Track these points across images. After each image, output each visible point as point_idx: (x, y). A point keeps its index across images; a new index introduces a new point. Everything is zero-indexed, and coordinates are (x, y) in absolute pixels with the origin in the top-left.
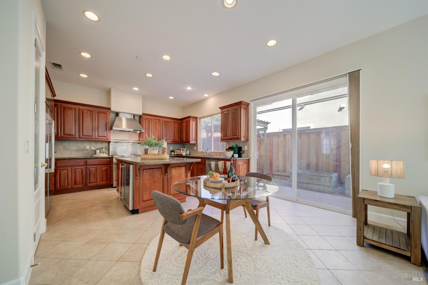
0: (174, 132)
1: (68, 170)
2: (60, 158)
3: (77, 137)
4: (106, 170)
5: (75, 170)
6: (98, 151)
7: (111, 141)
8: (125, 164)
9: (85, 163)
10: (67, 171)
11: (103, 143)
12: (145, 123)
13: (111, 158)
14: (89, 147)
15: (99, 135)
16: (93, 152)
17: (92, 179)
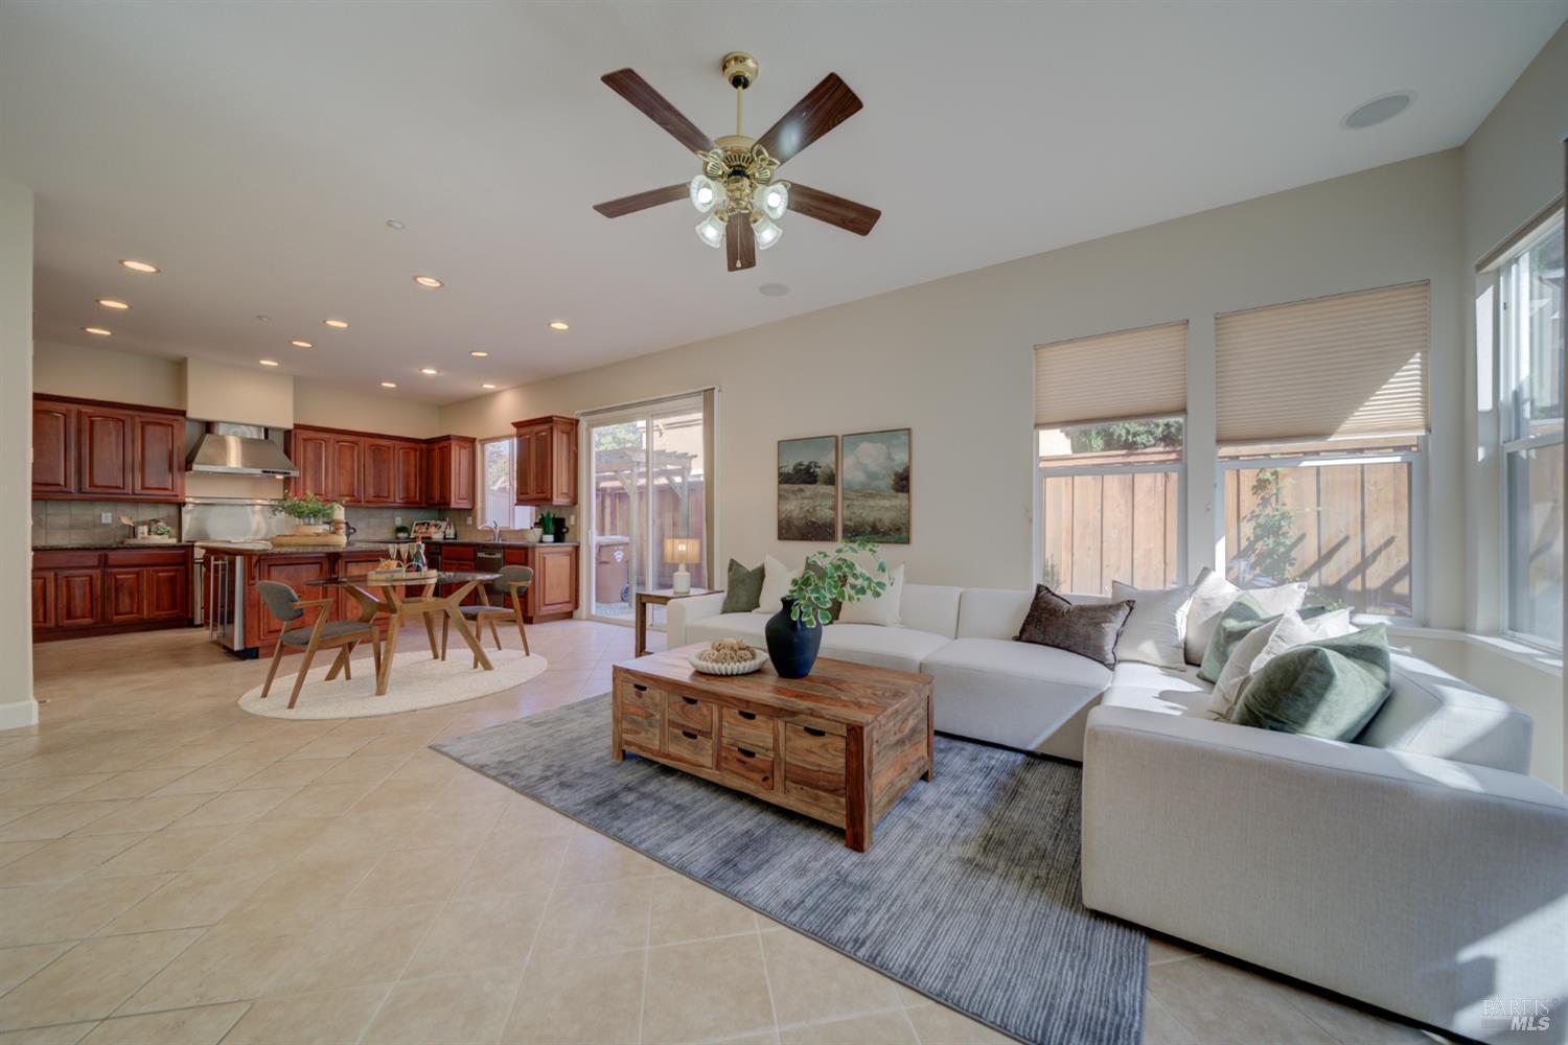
0: (407, 476)
3: (72, 490)
4: (172, 580)
5: (70, 579)
6: (143, 529)
7: (187, 500)
8: (225, 557)
9: (103, 561)
11: (161, 506)
12: (305, 452)
13: (187, 546)
14: (113, 516)
15: (147, 486)
16: (127, 531)
17: (125, 602)
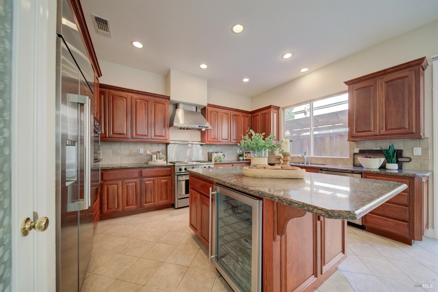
1: (118, 184)
2: (107, 167)
3: (129, 137)
4: (166, 183)
5: (128, 184)
6: (154, 156)
7: (170, 141)
8: (218, 188)
9: (140, 175)
10: (116, 186)
11: (160, 145)
13: (172, 166)
14: (144, 150)
15: (156, 135)
16: (149, 157)
17: (149, 197)
